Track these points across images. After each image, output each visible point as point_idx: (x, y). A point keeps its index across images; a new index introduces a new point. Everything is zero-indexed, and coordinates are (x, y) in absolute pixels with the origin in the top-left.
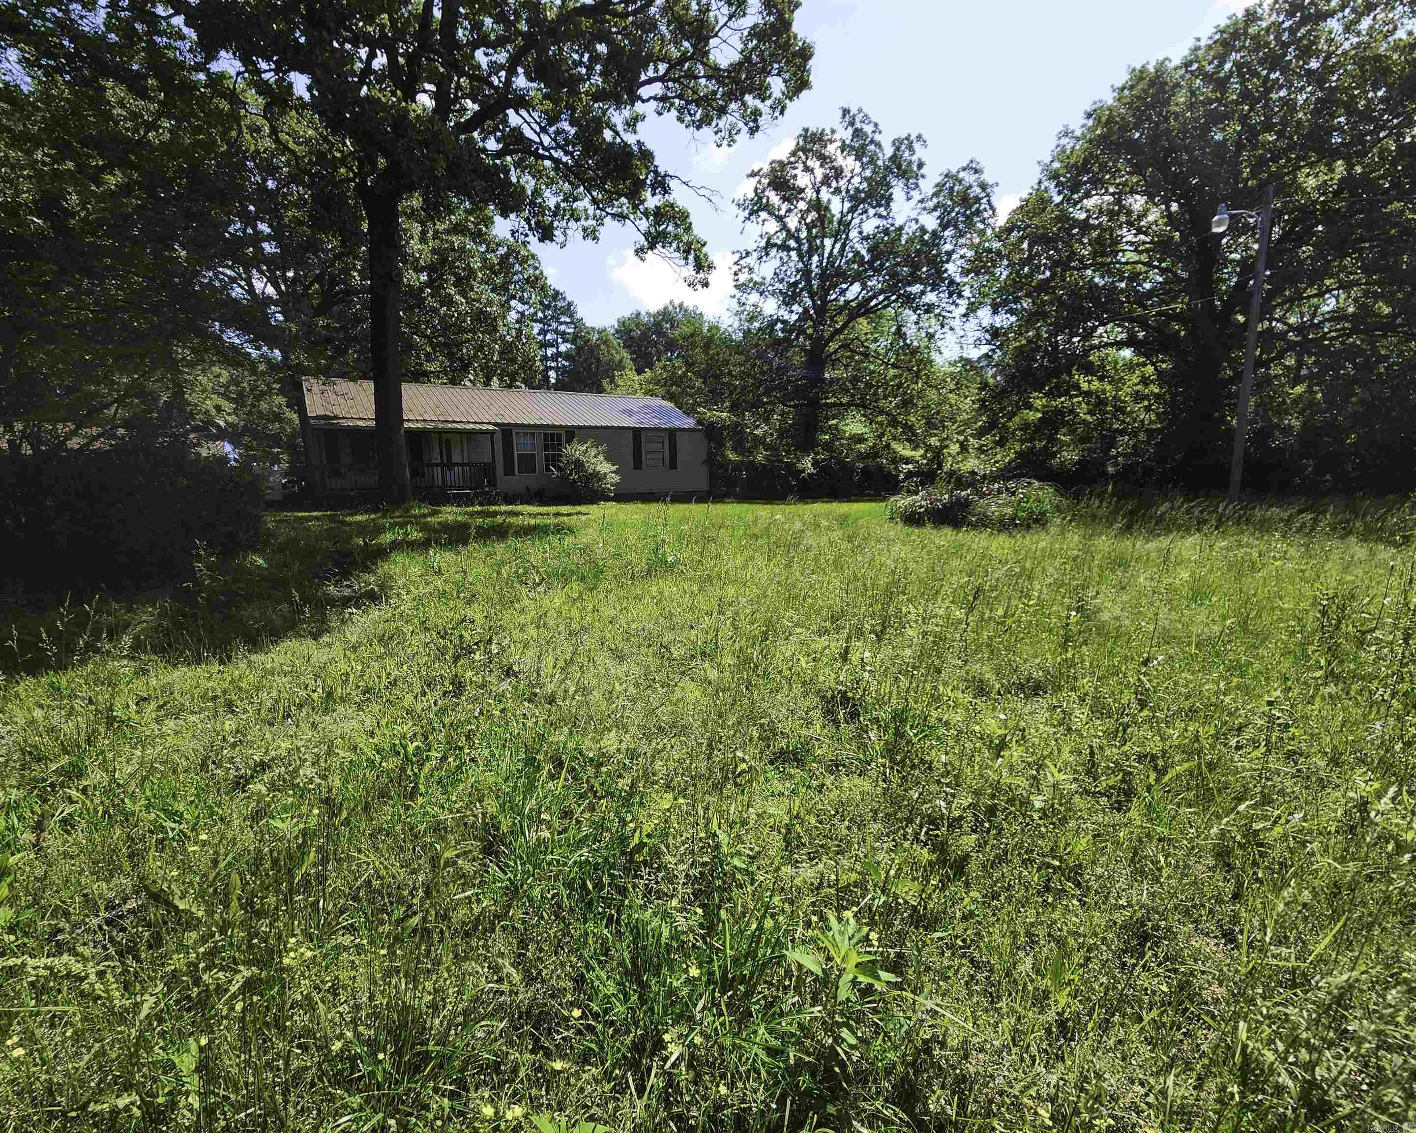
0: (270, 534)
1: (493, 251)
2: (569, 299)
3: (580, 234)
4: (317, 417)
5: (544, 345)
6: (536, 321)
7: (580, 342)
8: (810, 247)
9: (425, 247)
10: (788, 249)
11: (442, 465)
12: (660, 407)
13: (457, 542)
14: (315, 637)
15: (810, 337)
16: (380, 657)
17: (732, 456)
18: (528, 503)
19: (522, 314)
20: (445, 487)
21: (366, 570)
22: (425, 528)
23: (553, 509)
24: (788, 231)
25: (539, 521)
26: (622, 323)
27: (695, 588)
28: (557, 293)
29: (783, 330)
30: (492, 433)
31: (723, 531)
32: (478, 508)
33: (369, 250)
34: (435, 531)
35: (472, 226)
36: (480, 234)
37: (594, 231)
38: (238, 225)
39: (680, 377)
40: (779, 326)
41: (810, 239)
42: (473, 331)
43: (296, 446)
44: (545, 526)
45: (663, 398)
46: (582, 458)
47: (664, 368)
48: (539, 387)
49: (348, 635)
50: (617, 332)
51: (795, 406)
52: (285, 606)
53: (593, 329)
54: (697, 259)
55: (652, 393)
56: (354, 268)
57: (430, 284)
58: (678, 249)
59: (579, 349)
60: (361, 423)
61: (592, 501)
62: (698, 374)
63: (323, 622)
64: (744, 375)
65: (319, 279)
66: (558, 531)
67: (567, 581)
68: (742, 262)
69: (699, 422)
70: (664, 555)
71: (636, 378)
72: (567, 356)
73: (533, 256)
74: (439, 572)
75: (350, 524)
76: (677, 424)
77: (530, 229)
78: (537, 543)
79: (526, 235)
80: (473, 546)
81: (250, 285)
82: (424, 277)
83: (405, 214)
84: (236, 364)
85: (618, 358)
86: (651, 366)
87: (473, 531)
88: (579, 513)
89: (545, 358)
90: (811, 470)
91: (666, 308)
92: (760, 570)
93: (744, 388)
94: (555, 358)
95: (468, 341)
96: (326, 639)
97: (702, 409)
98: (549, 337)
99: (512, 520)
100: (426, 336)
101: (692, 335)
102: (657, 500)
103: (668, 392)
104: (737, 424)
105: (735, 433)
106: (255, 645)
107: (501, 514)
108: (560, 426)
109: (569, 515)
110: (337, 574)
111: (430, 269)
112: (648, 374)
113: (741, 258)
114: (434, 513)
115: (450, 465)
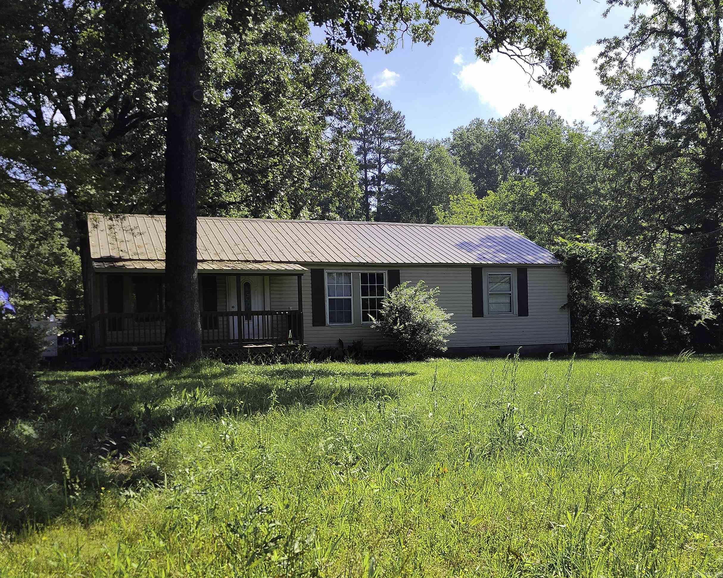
0: (44, 398)
1: (307, 61)
2: (395, 109)
3: (408, 37)
4: (101, 260)
5: (365, 166)
6: (354, 139)
7: (406, 161)
8: (701, 30)
9: (230, 60)
10: (672, 34)
11: (239, 313)
12: (506, 238)
13: (254, 409)
14: (86, 524)
15: (703, 142)
16: (158, 554)
17: (601, 299)
18: (341, 359)
19: (339, 131)
20: (242, 341)
21: (147, 442)
22: (219, 391)
23: (371, 368)
24: (671, 13)
25: (354, 382)
26: (459, 135)
27: (553, 474)
28: (381, 104)
29: (666, 135)
30: (299, 275)
31: (589, 397)
32: (280, 367)
33: (169, 69)
34: (230, 395)
35: (283, 34)
36: (293, 42)
37: (426, 31)
38: (31, 49)
39: (533, 200)
40: (661, 130)
41: (701, 21)
42: (280, 154)
43: (77, 292)
44: (361, 389)
45: (510, 226)
46: (410, 305)
47: (511, 189)
48: (356, 218)
49: (124, 523)
50: (453, 147)
51: (685, 232)
52: (53, 486)
53: (423, 144)
54: (553, 55)
55: (498, 223)
56: (149, 90)
57: (232, 103)
58: (530, 45)
59: (406, 170)
60: (149, 266)
61: (420, 358)
62: (554, 195)
63: (96, 506)
64: (617, 193)
65: (111, 103)
66: (378, 396)
67: (387, 461)
68: (612, 54)
69: (558, 256)
70: (512, 428)
71: (477, 202)
72: (392, 179)
73: (354, 64)
74: (232, 447)
75: (130, 386)
76: (530, 259)
77: (349, 35)
78: (352, 411)
79: (344, 43)
80: (273, 413)
81: (40, 114)
82: (227, 95)
83: (210, 25)
84: (19, 203)
85: (453, 178)
86: (494, 187)
87: (273, 395)
88: (402, 373)
89: (365, 181)
90: (711, 316)
91: (514, 115)
92: (642, 450)
93: (616, 209)
94: (377, 180)
95: (275, 164)
96: (97, 527)
97: (560, 240)
98: (370, 156)
99: (320, 381)
100: (227, 162)
101: (547, 147)
102: (502, 356)
103: (516, 219)
104: (608, 258)
105: (604, 268)
106: (18, 533)
107: (308, 374)
108: (382, 265)
109: (390, 375)
110: (113, 448)
111: (235, 84)
112: (492, 197)
113: (610, 48)
114: (228, 373)
115: (249, 314)
